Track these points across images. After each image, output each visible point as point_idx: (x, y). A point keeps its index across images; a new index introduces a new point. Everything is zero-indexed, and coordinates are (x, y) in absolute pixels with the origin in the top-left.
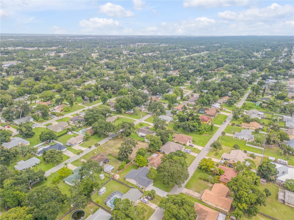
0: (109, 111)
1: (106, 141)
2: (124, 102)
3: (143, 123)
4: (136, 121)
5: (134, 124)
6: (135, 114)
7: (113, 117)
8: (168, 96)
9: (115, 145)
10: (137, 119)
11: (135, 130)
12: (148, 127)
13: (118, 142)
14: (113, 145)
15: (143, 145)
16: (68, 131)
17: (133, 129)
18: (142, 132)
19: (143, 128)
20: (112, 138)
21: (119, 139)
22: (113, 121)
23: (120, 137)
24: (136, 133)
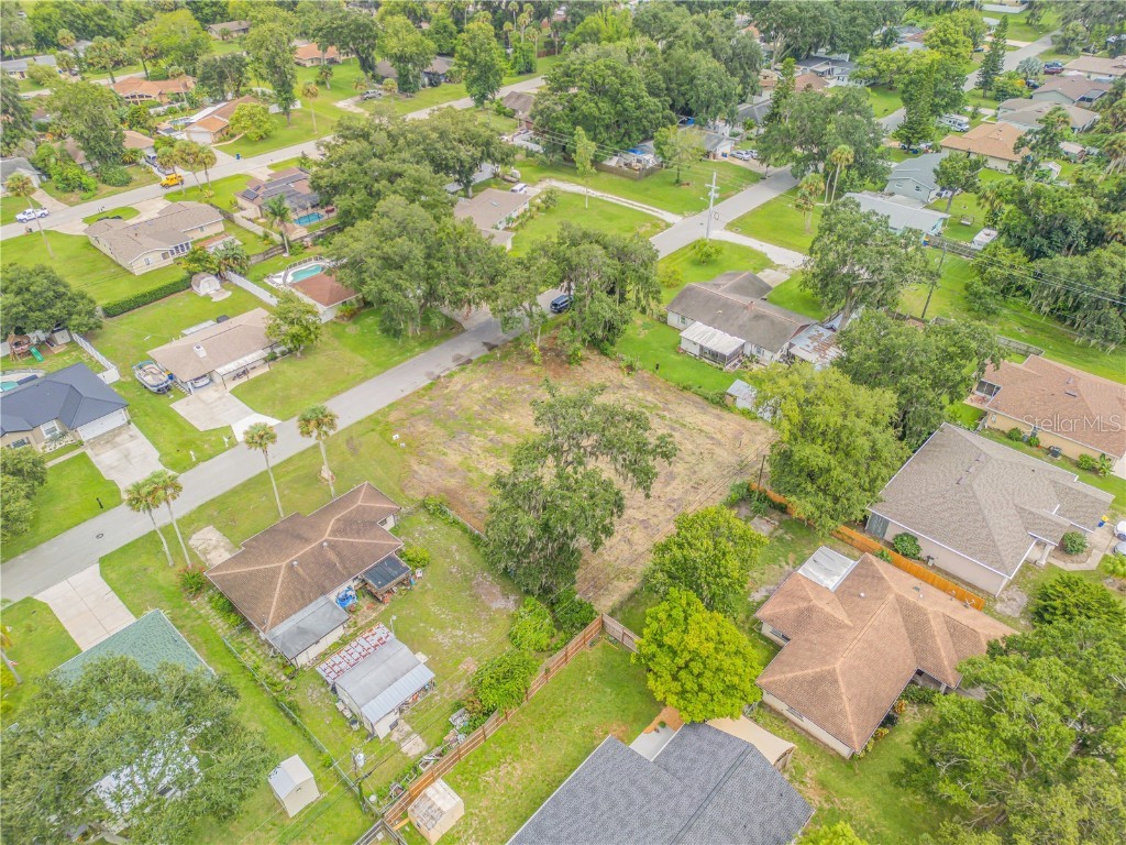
0: (488, 144)
1: (437, 371)
2: (597, 89)
3: (720, 247)
4: (668, 226)
6: (668, 179)
7: (517, 187)
8: (894, 66)
9: (494, 418)
10: (681, 213)
11: (653, 298)
12: (761, 281)
13: (519, 389)
14: (476, 408)
15: (713, 438)
16: (195, 273)
17: (641, 295)
18: (709, 324)
19: (718, 286)
20: (485, 349)
21: (531, 362)
22: (509, 220)
23: (542, 349)
24: (665, 322)
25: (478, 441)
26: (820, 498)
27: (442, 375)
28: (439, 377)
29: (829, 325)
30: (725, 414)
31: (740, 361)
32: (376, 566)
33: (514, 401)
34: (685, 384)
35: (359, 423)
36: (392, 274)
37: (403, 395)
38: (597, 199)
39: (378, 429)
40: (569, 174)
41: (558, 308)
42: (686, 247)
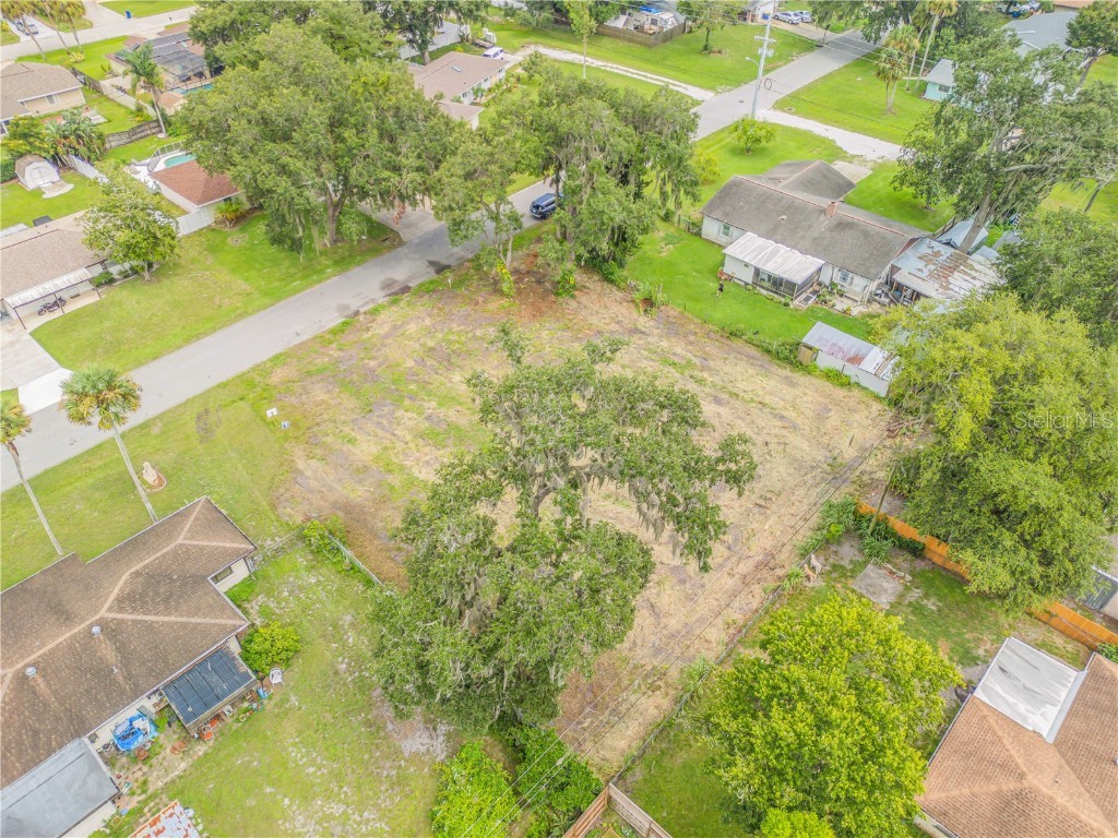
1: (355, 304)
3: (771, 131)
4: (698, 101)
5: (691, 126)
7: (491, 52)
9: (437, 379)
10: (713, 89)
11: (687, 193)
12: (837, 174)
13: (479, 333)
14: (410, 363)
15: (782, 418)
16: (21, 155)
17: (669, 188)
18: (769, 234)
19: (777, 180)
20: (431, 270)
21: (498, 292)
22: (477, 92)
23: (515, 272)
24: (698, 234)
25: (408, 418)
26: (1021, 558)
27: (362, 310)
28: (357, 313)
29: (944, 238)
30: (798, 377)
31: (815, 292)
32: (189, 672)
33: (469, 353)
34: (733, 328)
35: (223, 386)
36: (275, 148)
37: (298, 341)
38: (598, 69)
39: (251, 396)
40: (561, 40)
41: (541, 213)
42: (722, 131)
